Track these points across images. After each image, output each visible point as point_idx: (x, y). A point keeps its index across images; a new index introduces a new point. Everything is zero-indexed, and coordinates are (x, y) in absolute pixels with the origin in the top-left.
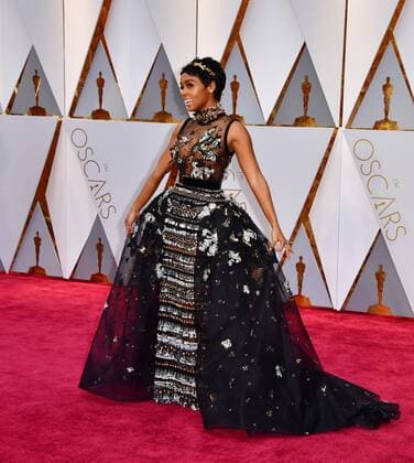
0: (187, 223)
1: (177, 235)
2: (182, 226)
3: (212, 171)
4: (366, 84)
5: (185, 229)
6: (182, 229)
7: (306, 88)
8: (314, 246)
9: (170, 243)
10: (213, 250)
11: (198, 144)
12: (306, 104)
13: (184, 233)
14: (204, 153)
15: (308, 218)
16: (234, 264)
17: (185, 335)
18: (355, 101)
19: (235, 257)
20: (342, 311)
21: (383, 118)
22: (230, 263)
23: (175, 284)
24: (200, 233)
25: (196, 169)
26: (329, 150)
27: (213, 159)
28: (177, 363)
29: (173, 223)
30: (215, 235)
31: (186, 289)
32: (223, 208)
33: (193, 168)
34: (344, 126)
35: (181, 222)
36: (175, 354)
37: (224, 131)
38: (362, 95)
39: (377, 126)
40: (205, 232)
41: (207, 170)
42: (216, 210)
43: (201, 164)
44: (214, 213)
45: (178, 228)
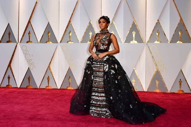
0: (100, 62)
1: (97, 66)
2: (98, 63)
3: (106, 46)
4: (24, 33)
5: (99, 64)
6: (98, 64)
7: (9, 34)
8: (12, 73)
9: (95, 69)
10: (107, 70)
11: (102, 39)
12: (9, 38)
13: (99, 65)
14: (104, 41)
15: (10, 66)
16: (113, 73)
17: (99, 95)
18: (21, 37)
19: (113, 71)
20: (20, 88)
21: (29, 40)
22: (112, 73)
23: (96, 80)
24: (104, 65)
25: (102, 46)
26: (15, 49)
27: (107, 43)
28: (97, 104)
29: (95, 63)
30: (108, 66)
31: (100, 82)
32: (110, 57)
33: (101, 46)
34: (19, 42)
35: (98, 62)
36: (96, 101)
37: (109, 36)
38: (23, 35)
39: (27, 42)
40: (105, 64)
41: (105, 46)
42: (108, 58)
43: (103, 45)
44: (107, 59)
45: (97, 64)
